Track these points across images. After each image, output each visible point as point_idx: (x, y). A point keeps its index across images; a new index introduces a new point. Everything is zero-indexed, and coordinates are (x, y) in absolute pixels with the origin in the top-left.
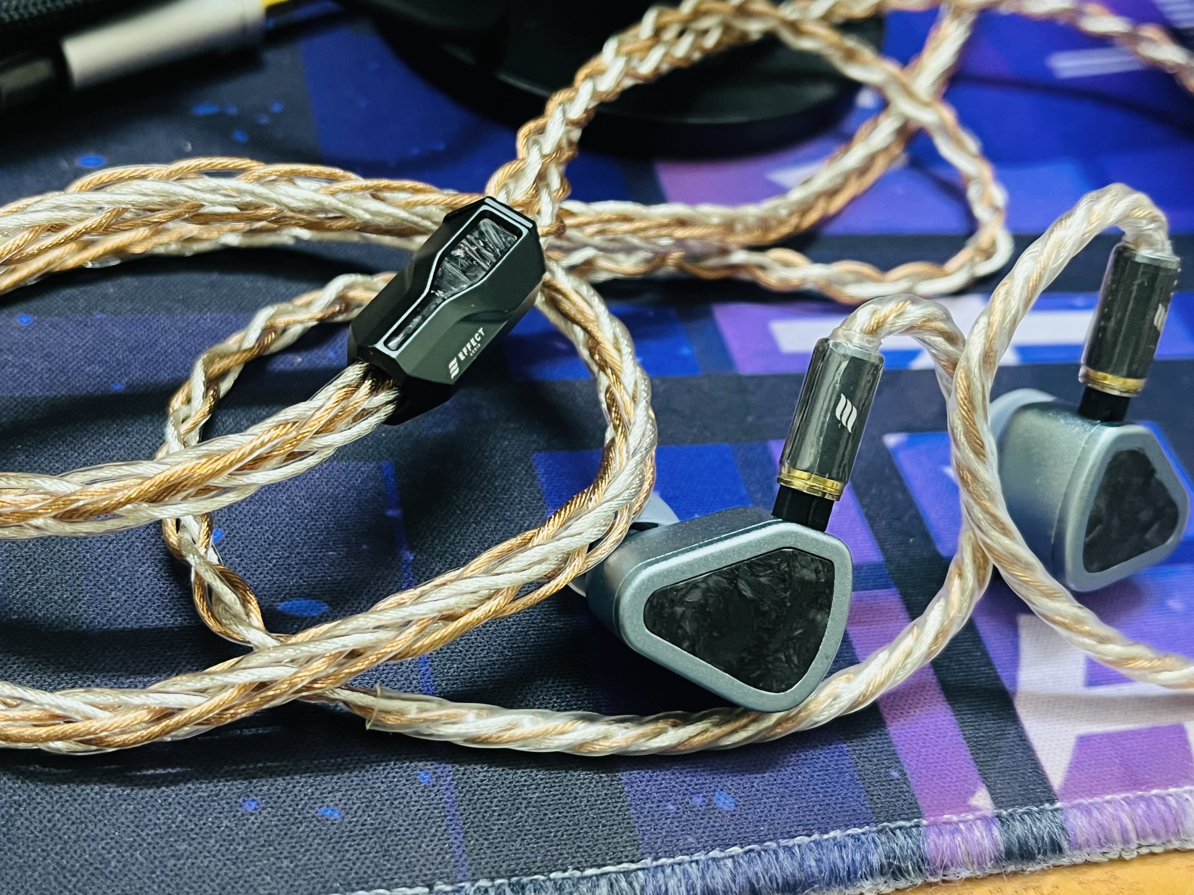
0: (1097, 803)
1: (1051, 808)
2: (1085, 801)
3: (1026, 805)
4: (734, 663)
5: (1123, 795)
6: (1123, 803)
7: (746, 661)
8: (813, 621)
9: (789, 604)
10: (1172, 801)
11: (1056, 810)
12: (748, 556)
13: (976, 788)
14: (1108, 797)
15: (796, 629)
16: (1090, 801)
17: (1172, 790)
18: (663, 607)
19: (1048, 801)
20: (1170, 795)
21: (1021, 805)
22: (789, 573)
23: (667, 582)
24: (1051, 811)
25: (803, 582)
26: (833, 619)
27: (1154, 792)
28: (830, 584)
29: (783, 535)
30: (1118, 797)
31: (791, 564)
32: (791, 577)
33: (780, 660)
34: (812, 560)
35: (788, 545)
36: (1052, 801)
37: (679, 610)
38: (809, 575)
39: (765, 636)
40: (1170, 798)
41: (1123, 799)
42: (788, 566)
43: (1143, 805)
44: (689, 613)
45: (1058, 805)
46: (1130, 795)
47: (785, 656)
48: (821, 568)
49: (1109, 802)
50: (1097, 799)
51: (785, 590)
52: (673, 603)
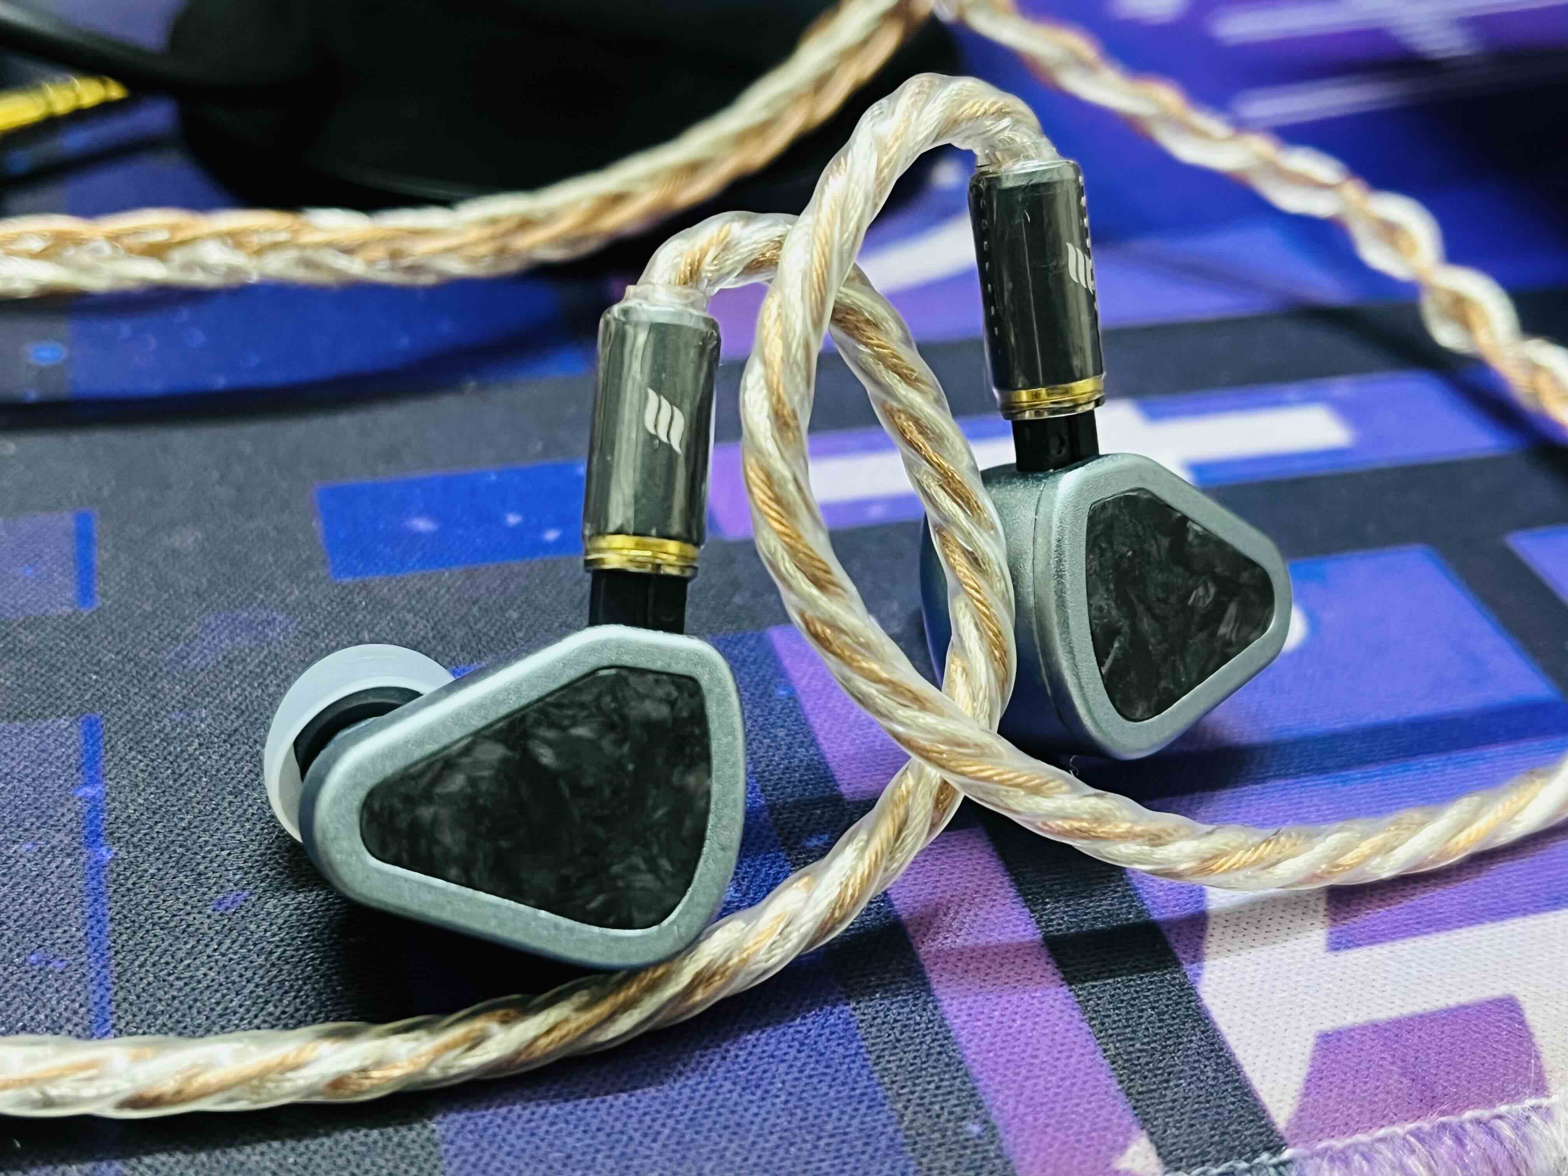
0: (1363, 1144)
1: (1275, 1160)
2: (1338, 1144)
3: (1226, 1161)
4: (552, 890)
5: (1411, 1126)
6: (1412, 1139)
7: (574, 880)
8: (682, 790)
9: (631, 767)
10: (1505, 1130)
11: (1284, 1163)
12: (535, 695)
13: (1127, 1139)
14: (1381, 1133)
15: (655, 809)
16: (1349, 1141)
17: (1503, 1109)
18: (393, 813)
19: (1267, 1149)
20: (1500, 1117)
21: (1217, 1162)
22: (619, 711)
23: (390, 768)
24: (1275, 1166)
25: (650, 725)
26: (718, 778)
27: (1468, 1115)
28: (699, 717)
29: (592, 649)
30: (1400, 1130)
31: (620, 695)
32: (624, 718)
33: (634, 869)
34: (657, 682)
35: (606, 663)
36: (1276, 1148)
37: (426, 813)
38: (658, 711)
39: (600, 832)
40: (1498, 1122)
41: (1411, 1133)
42: (615, 699)
43: (1448, 1141)
44: (445, 813)
45: (1287, 1154)
46: (1425, 1125)
47: (646, 861)
48: (675, 694)
49: (1382, 1140)
50: (1361, 1137)
51: (619, 743)
52: (409, 801)
